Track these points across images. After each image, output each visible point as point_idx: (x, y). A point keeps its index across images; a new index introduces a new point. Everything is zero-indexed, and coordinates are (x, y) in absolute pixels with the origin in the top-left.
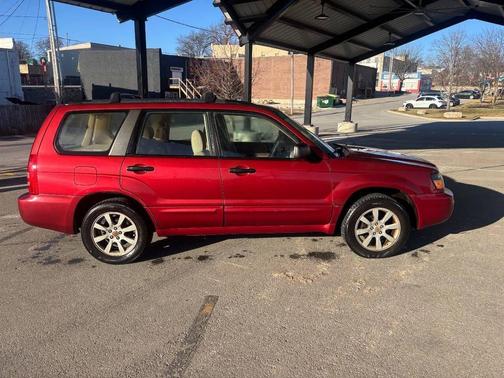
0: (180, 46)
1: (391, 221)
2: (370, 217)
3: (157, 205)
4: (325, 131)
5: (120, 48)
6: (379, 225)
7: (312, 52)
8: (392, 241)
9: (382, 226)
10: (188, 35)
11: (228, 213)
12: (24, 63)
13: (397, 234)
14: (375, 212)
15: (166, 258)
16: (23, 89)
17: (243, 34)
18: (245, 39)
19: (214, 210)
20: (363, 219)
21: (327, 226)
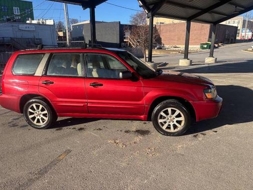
0: (132, 20)
1: (179, 116)
2: (166, 113)
3: (56, 101)
4: (198, 62)
5: (103, 22)
6: (172, 118)
7: (189, 19)
8: (180, 127)
9: (174, 119)
10: (135, 14)
11: (89, 106)
12: (62, 31)
13: (183, 123)
14: (169, 110)
15: (64, 128)
16: (58, 43)
17: (149, 11)
18: (150, 14)
19: (82, 105)
20: (162, 113)
21: (142, 116)
